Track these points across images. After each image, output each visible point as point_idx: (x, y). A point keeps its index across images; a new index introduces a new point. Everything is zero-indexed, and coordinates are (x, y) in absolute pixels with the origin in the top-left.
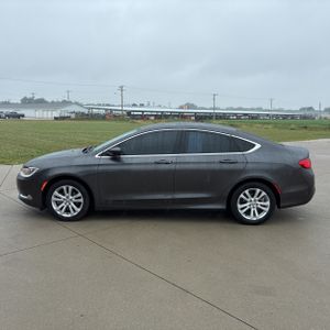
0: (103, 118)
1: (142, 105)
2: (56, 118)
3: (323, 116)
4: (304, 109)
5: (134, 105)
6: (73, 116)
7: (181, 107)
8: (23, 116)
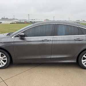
0: (24, 23)
1: (34, 20)
2: (11, 23)
3: (82, 22)
4: (77, 21)
5: (32, 20)
6: (15, 23)
7: (45, 20)
8: (1, 23)
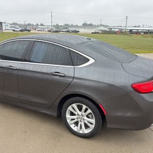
0: (115, 33)
2: (92, 33)
5: (136, 26)
6: (100, 32)
8: (79, 31)
